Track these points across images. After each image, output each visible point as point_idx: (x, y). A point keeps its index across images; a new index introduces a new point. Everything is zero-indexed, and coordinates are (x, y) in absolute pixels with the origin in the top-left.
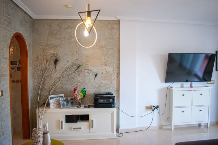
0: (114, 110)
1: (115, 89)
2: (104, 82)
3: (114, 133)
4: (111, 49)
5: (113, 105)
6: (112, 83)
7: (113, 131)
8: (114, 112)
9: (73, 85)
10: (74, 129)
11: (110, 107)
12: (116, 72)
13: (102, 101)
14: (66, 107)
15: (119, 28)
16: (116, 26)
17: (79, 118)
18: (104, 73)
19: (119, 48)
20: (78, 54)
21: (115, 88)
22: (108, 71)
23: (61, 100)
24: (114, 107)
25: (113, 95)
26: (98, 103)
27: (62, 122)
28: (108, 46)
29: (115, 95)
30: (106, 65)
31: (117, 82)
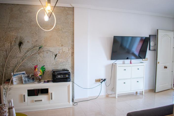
0: (70, 83)
2: (60, 60)
3: (70, 103)
4: (66, 32)
5: (69, 80)
6: (67, 61)
7: (69, 101)
8: (69, 85)
9: (33, 64)
10: (35, 101)
11: (66, 81)
12: (70, 51)
13: (59, 76)
14: (27, 82)
15: (73, 14)
16: (71, 12)
17: (40, 92)
18: (60, 53)
19: (74, 31)
20: (37, 36)
21: (70, 65)
22: (64, 51)
23: (23, 76)
24: (69, 81)
25: (68, 71)
26: (56, 78)
27: (24, 96)
28: (64, 29)
29: (70, 71)
30: (62, 46)
31: (72, 60)
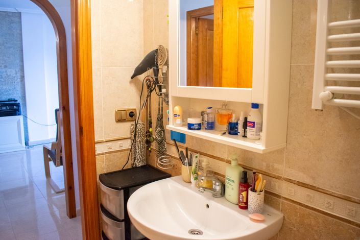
0: (21, 118)
1: (20, 96)
2: (4, 87)
3: (22, 144)
4: (12, 47)
5: (19, 113)
6: (15, 88)
7: (20, 142)
8: (19, 120)
11: (15, 115)
12: (19, 75)
13: (4, 108)
15: (21, 22)
16: (17, 19)
18: (4, 77)
19: (22, 46)
21: (20, 94)
22: (9, 74)
24: (19, 115)
25: (17, 101)
28: (7, 43)
29: (20, 101)
30: (6, 67)
31: (22, 88)
